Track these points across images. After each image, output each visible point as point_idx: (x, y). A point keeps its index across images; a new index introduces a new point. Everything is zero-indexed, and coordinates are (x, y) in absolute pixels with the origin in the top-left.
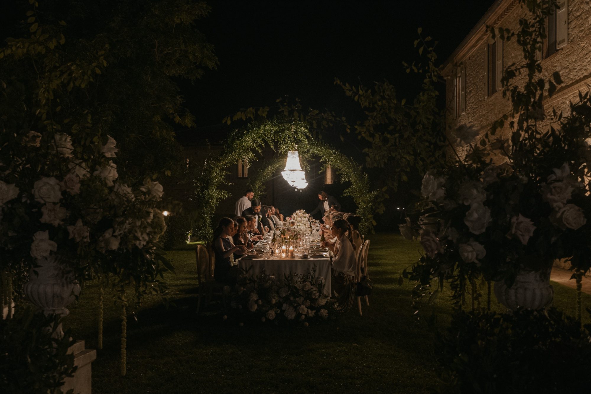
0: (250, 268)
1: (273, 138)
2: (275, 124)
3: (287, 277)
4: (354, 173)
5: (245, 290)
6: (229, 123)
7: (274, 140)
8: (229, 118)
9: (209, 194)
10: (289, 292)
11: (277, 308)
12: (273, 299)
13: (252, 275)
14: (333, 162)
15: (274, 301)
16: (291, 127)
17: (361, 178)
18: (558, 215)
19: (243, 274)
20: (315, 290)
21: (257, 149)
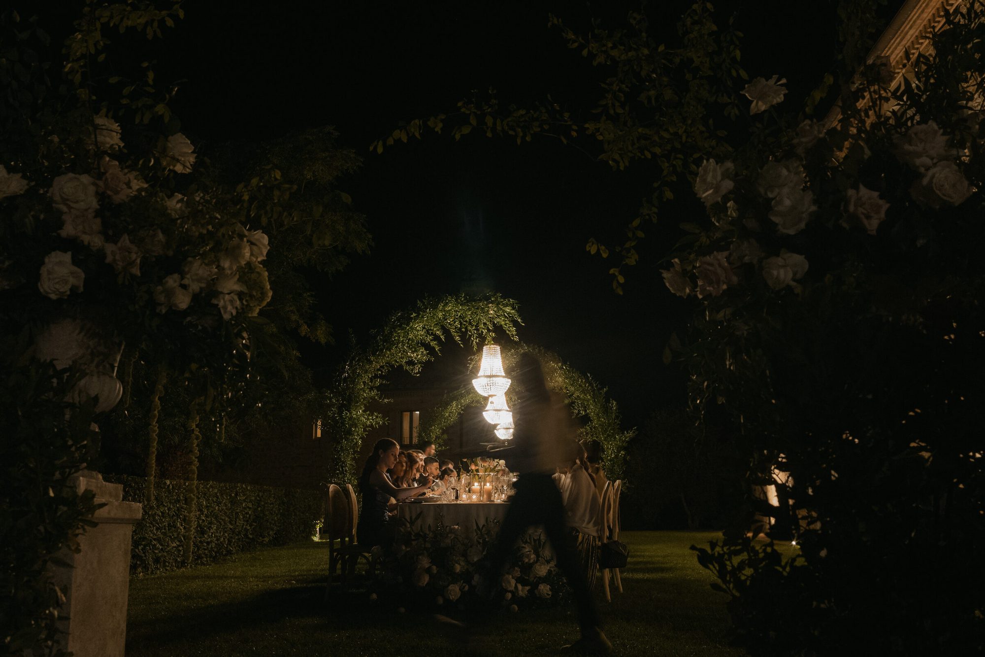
0: (417, 518)
1: (459, 326)
2: (462, 301)
3: (481, 527)
4: (595, 401)
5: (408, 550)
6: (380, 150)
7: (460, 329)
8: (381, 143)
9: (351, 418)
10: (484, 553)
11: (464, 582)
12: (456, 565)
13: (421, 527)
14: (559, 382)
15: (458, 568)
16: (488, 307)
17: (606, 410)
18: (925, 181)
19: (406, 526)
20: (530, 551)
21: (431, 344)
